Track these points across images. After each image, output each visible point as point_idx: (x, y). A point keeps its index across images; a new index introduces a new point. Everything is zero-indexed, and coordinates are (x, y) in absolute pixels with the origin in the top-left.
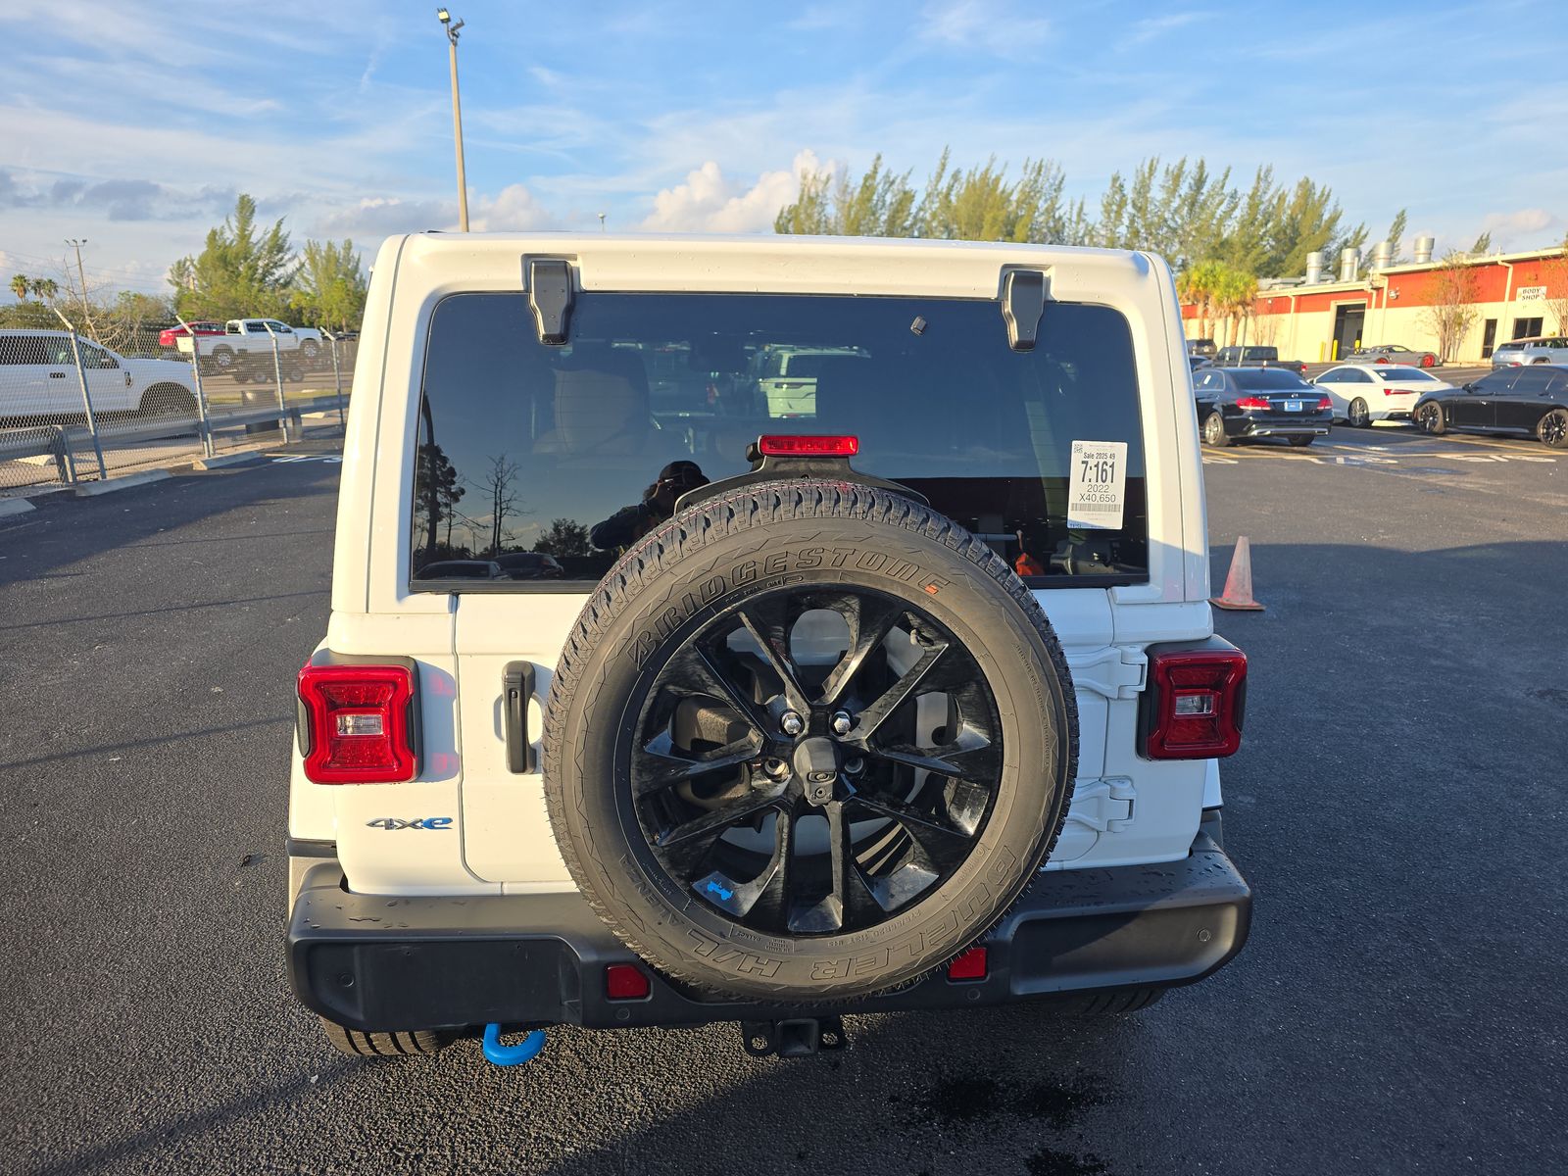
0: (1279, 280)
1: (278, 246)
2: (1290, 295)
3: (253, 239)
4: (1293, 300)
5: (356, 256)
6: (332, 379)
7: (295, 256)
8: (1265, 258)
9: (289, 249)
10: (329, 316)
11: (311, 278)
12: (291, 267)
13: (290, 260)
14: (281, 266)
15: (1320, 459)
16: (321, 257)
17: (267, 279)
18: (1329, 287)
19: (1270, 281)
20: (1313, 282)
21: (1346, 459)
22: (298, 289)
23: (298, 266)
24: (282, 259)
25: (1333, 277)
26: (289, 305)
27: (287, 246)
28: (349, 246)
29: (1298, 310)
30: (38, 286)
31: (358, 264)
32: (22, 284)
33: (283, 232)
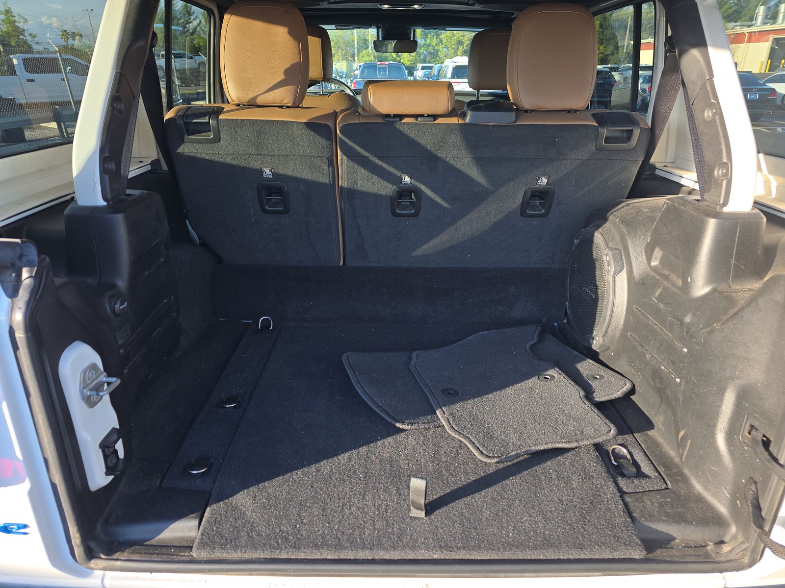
0: (739, 23)
2: (745, 32)
4: (747, 35)
7: (196, 18)
8: (730, 11)
9: (193, 13)
12: (195, 23)
13: (194, 19)
14: (190, 23)
15: (767, 129)
18: (769, 27)
19: (733, 24)
20: (759, 25)
21: (783, 129)
22: (199, 35)
23: (198, 22)
24: (190, 19)
25: (771, 21)
26: (195, 45)
27: (192, 12)
29: (749, 41)
30: (74, 35)
32: (65, 34)
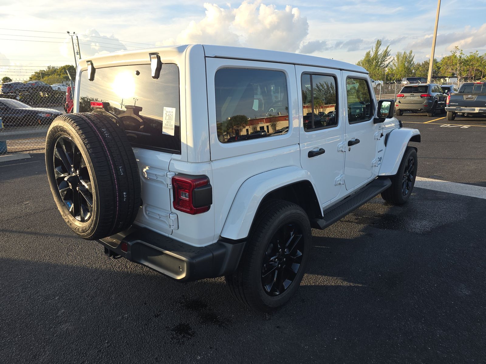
1: (386, 54)
3: (379, 53)
5: (413, 56)
6: (394, 96)
10: (396, 76)
11: (396, 64)
16: (401, 57)
17: (381, 65)
28: (411, 52)
31: (413, 58)
33: (389, 49)
